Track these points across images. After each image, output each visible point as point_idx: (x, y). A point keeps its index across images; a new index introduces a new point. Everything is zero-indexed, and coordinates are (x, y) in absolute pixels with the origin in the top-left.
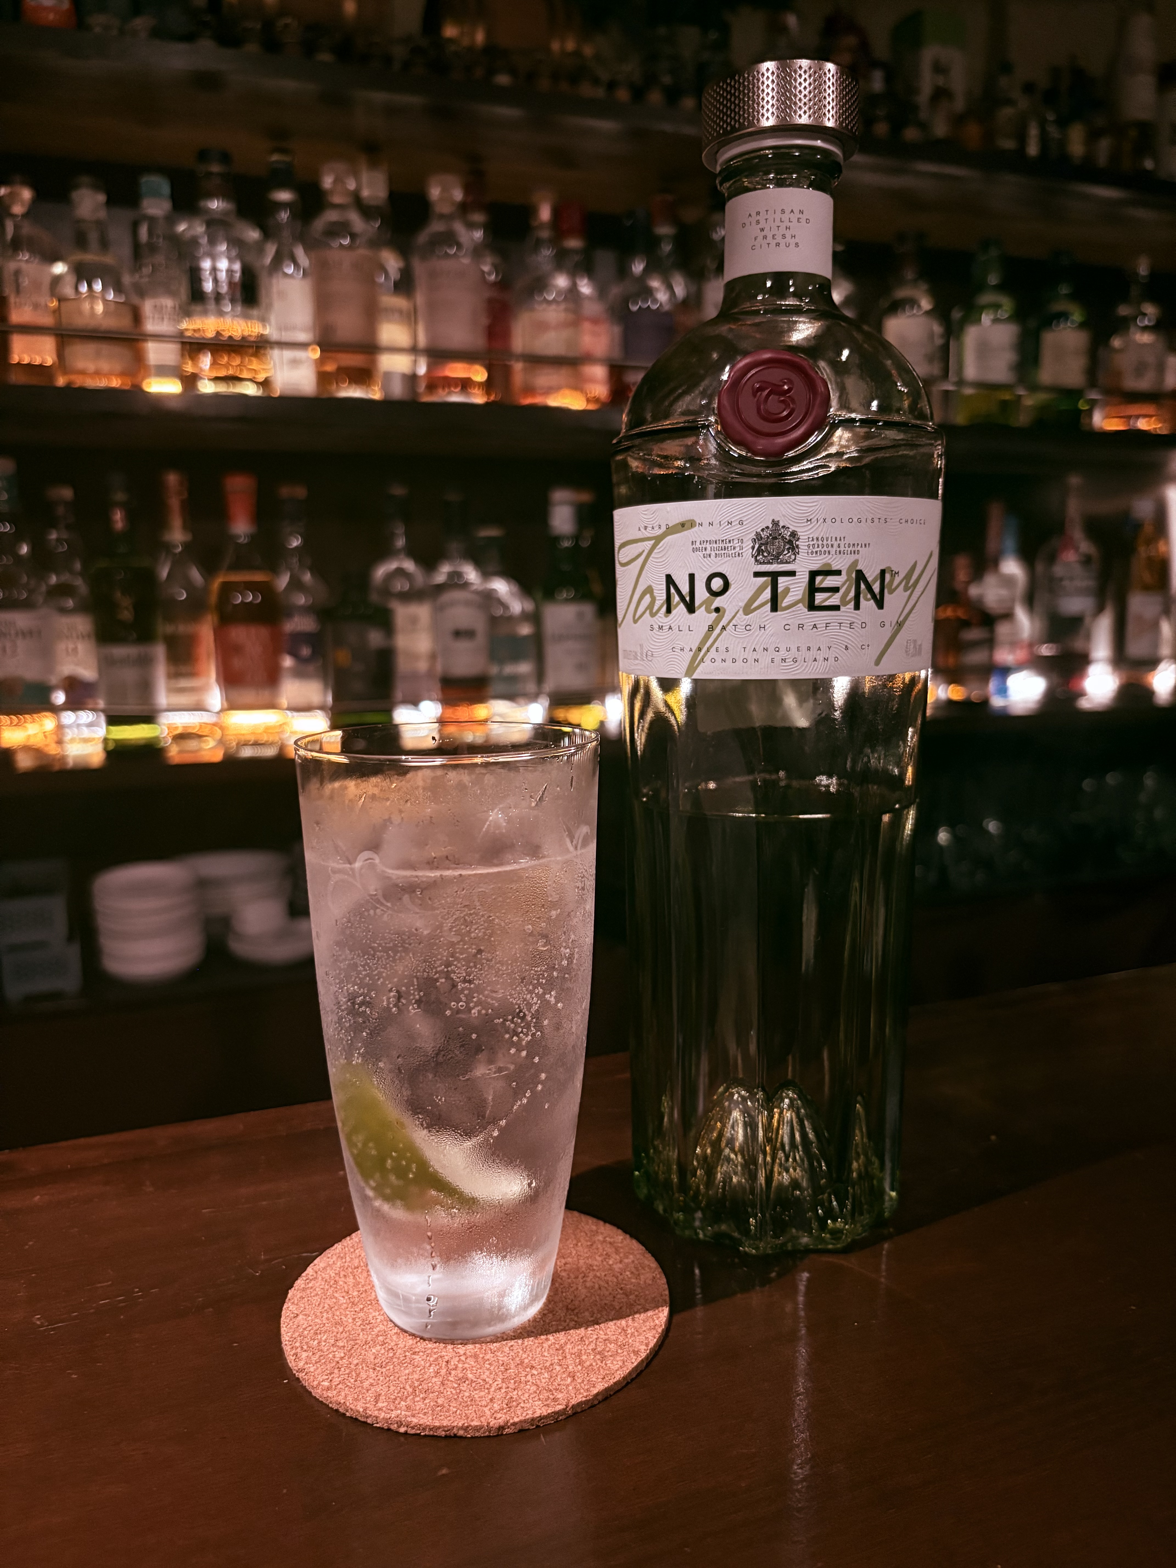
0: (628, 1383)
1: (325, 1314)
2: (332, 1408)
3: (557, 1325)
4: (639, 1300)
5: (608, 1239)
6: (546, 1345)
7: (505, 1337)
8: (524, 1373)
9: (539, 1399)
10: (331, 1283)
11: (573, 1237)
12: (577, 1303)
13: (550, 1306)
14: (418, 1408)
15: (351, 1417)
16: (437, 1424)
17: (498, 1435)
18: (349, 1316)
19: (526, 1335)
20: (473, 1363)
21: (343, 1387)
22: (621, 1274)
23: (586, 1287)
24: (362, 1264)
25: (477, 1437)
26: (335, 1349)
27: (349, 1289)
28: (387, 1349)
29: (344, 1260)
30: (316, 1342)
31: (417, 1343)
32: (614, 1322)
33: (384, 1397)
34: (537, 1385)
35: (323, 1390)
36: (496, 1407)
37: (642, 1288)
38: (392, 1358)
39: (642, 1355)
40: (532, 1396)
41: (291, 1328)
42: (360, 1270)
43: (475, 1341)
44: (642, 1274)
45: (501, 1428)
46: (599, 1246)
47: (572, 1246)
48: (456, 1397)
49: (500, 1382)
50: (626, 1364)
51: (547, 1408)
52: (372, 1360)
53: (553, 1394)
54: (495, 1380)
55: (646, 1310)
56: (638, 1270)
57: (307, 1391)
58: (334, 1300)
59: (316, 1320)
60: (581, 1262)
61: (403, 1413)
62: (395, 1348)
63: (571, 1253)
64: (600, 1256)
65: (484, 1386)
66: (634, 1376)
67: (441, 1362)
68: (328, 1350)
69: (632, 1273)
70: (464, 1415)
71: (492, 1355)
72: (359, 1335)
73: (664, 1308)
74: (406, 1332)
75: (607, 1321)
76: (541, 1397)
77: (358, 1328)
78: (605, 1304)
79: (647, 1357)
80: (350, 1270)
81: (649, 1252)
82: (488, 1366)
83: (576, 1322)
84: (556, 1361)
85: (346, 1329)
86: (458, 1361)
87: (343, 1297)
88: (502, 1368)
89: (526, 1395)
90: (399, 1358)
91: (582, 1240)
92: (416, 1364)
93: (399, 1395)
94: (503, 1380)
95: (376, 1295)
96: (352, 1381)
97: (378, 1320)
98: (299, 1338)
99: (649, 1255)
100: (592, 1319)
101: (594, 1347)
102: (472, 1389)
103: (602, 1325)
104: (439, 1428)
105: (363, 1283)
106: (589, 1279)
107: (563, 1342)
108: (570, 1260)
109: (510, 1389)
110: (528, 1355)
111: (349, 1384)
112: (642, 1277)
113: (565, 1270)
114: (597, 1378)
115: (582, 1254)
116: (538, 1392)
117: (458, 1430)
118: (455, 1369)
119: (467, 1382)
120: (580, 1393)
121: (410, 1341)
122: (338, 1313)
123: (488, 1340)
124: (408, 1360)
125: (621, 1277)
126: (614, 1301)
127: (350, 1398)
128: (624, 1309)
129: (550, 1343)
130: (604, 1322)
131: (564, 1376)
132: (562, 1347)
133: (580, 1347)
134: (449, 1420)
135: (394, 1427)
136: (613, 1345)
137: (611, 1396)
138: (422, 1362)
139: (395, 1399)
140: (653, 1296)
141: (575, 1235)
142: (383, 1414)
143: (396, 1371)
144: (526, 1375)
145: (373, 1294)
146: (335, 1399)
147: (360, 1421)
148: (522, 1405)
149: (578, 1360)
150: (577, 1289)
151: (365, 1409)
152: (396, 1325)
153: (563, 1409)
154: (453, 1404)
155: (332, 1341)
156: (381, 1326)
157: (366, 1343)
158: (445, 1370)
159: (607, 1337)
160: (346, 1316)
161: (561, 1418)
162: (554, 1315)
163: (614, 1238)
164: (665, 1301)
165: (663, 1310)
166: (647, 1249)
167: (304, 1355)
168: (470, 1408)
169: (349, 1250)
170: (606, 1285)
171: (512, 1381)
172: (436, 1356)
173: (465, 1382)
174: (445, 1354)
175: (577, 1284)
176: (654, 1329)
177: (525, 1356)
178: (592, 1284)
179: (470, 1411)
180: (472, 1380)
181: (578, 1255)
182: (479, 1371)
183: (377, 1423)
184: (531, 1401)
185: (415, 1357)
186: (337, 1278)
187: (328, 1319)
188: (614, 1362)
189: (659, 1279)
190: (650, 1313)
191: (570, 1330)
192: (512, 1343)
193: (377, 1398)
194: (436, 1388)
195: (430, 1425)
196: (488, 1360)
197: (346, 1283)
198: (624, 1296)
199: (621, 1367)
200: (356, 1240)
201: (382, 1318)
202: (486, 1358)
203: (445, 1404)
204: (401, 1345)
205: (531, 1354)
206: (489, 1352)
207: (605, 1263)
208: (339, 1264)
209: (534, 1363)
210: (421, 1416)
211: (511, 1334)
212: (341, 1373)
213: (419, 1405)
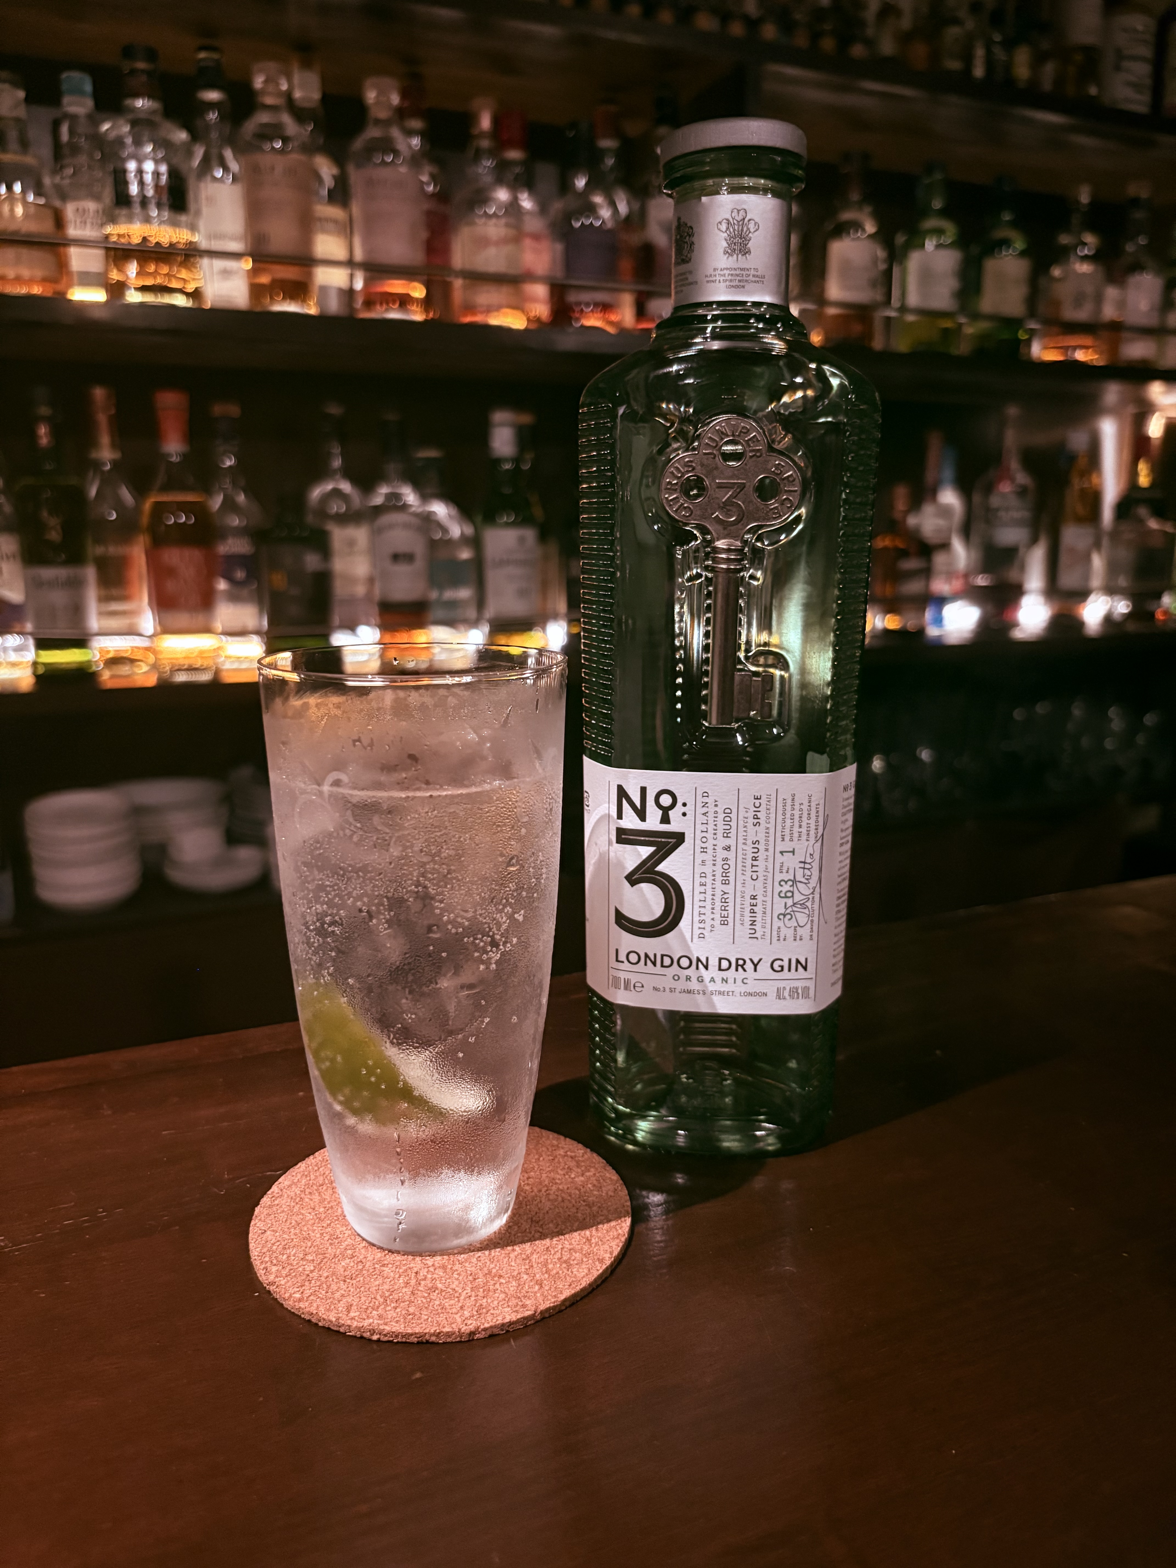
0: (593, 1290)
1: (292, 1230)
2: (304, 1319)
3: (523, 1236)
4: (602, 1211)
5: (569, 1153)
6: (512, 1255)
7: (472, 1249)
8: (492, 1282)
9: (509, 1306)
10: (297, 1201)
11: (534, 1151)
13: (515, 1219)
14: (389, 1317)
15: (323, 1327)
16: (410, 1331)
17: (469, 1341)
18: (316, 1231)
19: (492, 1246)
20: (441, 1274)
21: (315, 1299)
22: (583, 1187)
23: (549, 1200)
24: (327, 1182)
25: (449, 1343)
26: (304, 1263)
27: (315, 1206)
28: (356, 1262)
29: (308, 1178)
30: (285, 1256)
31: (385, 1255)
32: (579, 1232)
33: (356, 1307)
34: (505, 1293)
35: (295, 1302)
36: (467, 1314)
37: (605, 1201)
38: (361, 1270)
39: (606, 1262)
40: (501, 1303)
41: (259, 1243)
42: (325, 1188)
43: (443, 1253)
44: (604, 1186)
45: (472, 1333)
46: (561, 1160)
47: (534, 1161)
48: (426, 1305)
49: (469, 1291)
50: (591, 1271)
51: (516, 1314)
52: (342, 1273)
53: (521, 1301)
54: (464, 1289)
55: (609, 1221)
56: (599, 1183)
57: (278, 1302)
58: (302, 1217)
59: (284, 1236)
60: (544, 1175)
61: (376, 1321)
62: (364, 1261)
63: (532, 1168)
64: (561, 1170)
65: (454, 1295)
66: (599, 1282)
67: (410, 1273)
68: (297, 1264)
69: (594, 1186)
70: (435, 1322)
71: (460, 1266)
72: (327, 1249)
73: (627, 1218)
74: (374, 1245)
75: (571, 1231)
76: (510, 1304)
77: (326, 1242)
78: (569, 1215)
79: (612, 1264)
80: (315, 1187)
81: (610, 1165)
82: (457, 1276)
83: (541, 1233)
84: (523, 1270)
85: (314, 1244)
86: (427, 1272)
87: (309, 1213)
88: (471, 1278)
89: (496, 1303)
90: (368, 1271)
91: (543, 1154)
92: (385, 1276)
93: (371, 1305)
94: (472, 1289)
95: (343, 1212)
96: (324, 1292)
97: (346, 1235)
98: (268, 1253)
99: (609, 1168)
100: (557, 1230)
101: (560, 1256)
102: (442, 1298)
103: (567, 1236)
104: (412, 1335)
105: (329, 1200)
106: (552, 1192)
107: (528, 1252)
108: (531, 1174)
109: (479, 1297)
110: (496, 1265)
111: (320, 1295)
112: (603, 1189)
114: (564, 1285)
115: (544, 1168)
116: (507, 1299)
117: (430, 1336)
118: (425, 1279)
119: (437, 1292)
120: (548, 1300)
121: (379, 1255)
122: (305, 1229)
123: (456, 1251)
124: (377, 1272)
125: (582, 1190)
126: (577, 1212)
127: (322, 1309)
128: (588, 1220)
129: (516, 1253)
130: (569, 1233)
131: (531, 1284)
132: (528, 1257)
133: (546, 1257)
134: (421, 1328)
135: (367, 1335)
136: (578, 1254)
137: (577, 1301)
138: (392, 1274)
139: (367, 1309)
140: (615, 1207)
141: (537, 1150)
142: (355, 1323)
143: (366, 1282)
144: (495, 1284)
145: (340, 1210)
146: (307, 1310)
147: (333, 1330)
148: (492, 1311)
149: (544, 1269)
150: (541, 1202)
151: (338, 1319)
152: (364, 1239)
153: (532, 1315)
154: (425, 1312)
155: (301, 1256)
156: (349, 1240)
157: (335, 1257)
158: (415, 1281)
159: (572, 1247)
160: (314, 1231)
161: (529, 1323)
162: (519, 1227)
163: (575, 1152)
164: (627, 1211)
165: (625, 1221)
166: (607, 1162)
167: (274, 1269)
168: (442, 1315)
169: (313, 1168)
170: (569, 1198)
171: (481, 1290)
172: (405, 1268)
173: (434, 1291)
174: (414, 1265)
175: (540, 1197)
176: (617, 1238)
177: (492, 1266)
178: (556, 1197)
179: (442, 1318)
180: (441, 1290)
181: (541, 1170)
182: (448, 1281)
183: (350, 1332)
184: (500, 1308)
185: (384, 1269)
186: (303, 1196)
187: (295, 1234)
188: (581, 1270)
189: (621, 1191)
190: (613, 1223)
191: (535, 1240)
192: (480, 1254)
193: (349, 1308)
194: (407, 1298)
195: (402, 1333)
196: (457, 1270)
197: (312, 1200)
198: (587, 1208)
199: (587, 1275)
200: (320, 1158)
201: (350, 1232)
202: (454, 1268)
203: (416, 1313)
204: (370, 1258)
205: (498, 1264)
206: (457, 1263)
207: (567, 1177)
208: (303, 1181)
209: (501, 1272)
210: (393, 1324)
211: (478, 1245)
212: (312, 1285)
213: (391, 1314)
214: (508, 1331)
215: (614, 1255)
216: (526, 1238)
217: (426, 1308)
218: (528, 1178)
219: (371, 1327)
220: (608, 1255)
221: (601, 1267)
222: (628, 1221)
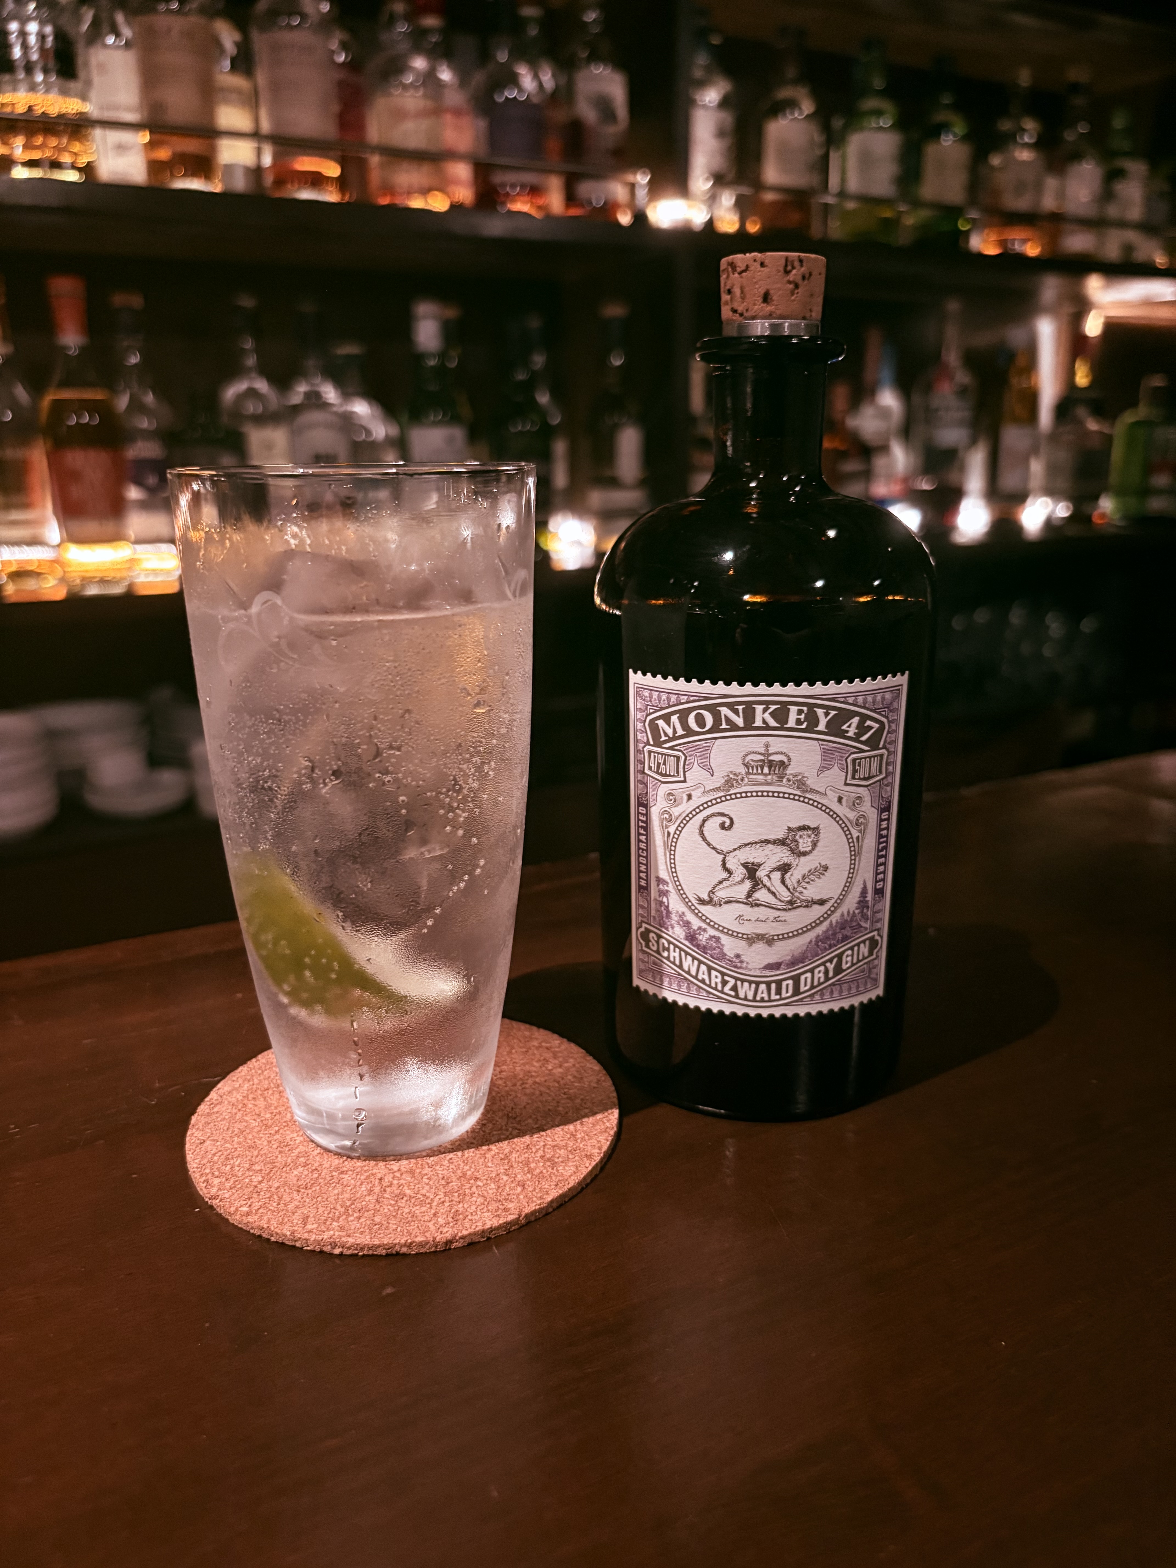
0: (583, 1189)
1: (236, 1139)
2: (254, 1235)
3: (499, 1135)
4: (585, 1103)
5: (544, 1044)
6: (489, 1156)
7: (443, 1150)
8: (468, 1186)
9: (488, 1211)
10: (240, 1107)
12: (518, 1110)
13: (489, 1116)
14: (353, 1227)
15: (277, 1242)
16: (377, 1242)
17: (445, 1250)
18: (263, 1139)
19: (465, 1147)
20: (409, 1179)
21: (265, 1212)
22: (563, 1079)
23: (525, 1094)
24: (272, 1085)
25: (422, 1253)
26: (251, 1173)
27: (260, 1112)
28: (310, 1170)
29: (251, 1083)
30: (228, 1167)
31: (343, 1162)
32: (562, 1127)
33: (313, 1219)
34: (484, 1196)
35: (242, 1216)
36: (441, 1221)
37: (588, 1092)
38: (317, 1178)
39: (595, 1158)
40: (480, 1208)
41: (198, 1154)
42: (270, 1092)
43: (409, 1156)
44: (586, 1077)
45: (449, 1242)
46: (536, 1052)
47: (505, 1053)
48: (394, 1214)
49: (442, 1196)
50: (579, 1169)
51: (498, 1219)
52: (295, 1182)
53: (503, 1205)
54: (436, 1194)
55: (594, 1114)
56: (580, 1074)
57: (223, 1218)
58: (245, 1124)
59: (226, 1145)
60: (518, 1069)
61: (337, 1233)
62: (319, 1168)
63: (505, 1061)
64: (537, 1062)
65: (425, 1201)
66: (589, 1181)
67: (373, 1180)
68: (243, 1174)
69: (575, 1077)
70: (406, 1231)
71: (430, 1169)
72: (277, 1157)
73: (614, 1110)
74: (330, 1151)
75: (553, 1127)
76: (490, 1208)
77: (274, 1150)
78: (549, 1110)
79: (602, 1159)
80: (259, 1092)
81: (591, 1055)
82: (427, 1181)
83: (519, 1130)
84: (502, 1171)
85: (262, 1152)
86: (393, 1178)
87: (254, 1120)
88: (443, 1182)
89: (473, 1208)
90: (325, 1179)
91: (517, 1046)
92: (345, 1183)
93: (330, 1216)
94: (445, 1194)
95: (293, 1115)
96: (275, 1204)
97: (298, 1142)
98: (208, 1164)
99: (590, 1058)
100: (537, 1126)
101: (542, 1153)
102: (411, 1205)
103: (548, 1132)
104: (379, 1246)
105: (276, 1105)
106: (528, 1086)
107: (507, 1151)
108: (505, 1067)
109: (454, 1203)
111: (271, 1208)
112: (585, 1080)
113: (501, 1078)
114: (550, 1185)
115: (517, 1061)
116: (486, 1203)
117: (401, 1247)
118: (391, 1186)
119: (405, 1198)
120: (533, 1202)
121: (336, 1161)
122: (250, 1137)
123: (424, 1154)
124: (336, 1180)
125: (562, 1082)
126: (558, 1106)
127: (274, 1223)
128: (570, 1114)
129: (493, 1153)
130: (551, 1129)
131: (513, 1185)
132: (506, 1156)
133: (526, 1155)
134: (390, 1238)
135: (327, 1249)
137: (566, 1202)
138: (352, 1181)
139: (326, 1220)
140: (600, 1099)
142: (314, 1236)
143: (323, 1192)
144: (470, 1188)
145: (289, 1115)
146: (256, 1224)
147: (288, 1245)
148: (470, 1217)
149: (526, 1169)
150: (516, 1096)
151: (293, 1233)
152: (318, 1145)
153: (516, 1219)
154: (392, 1221)
155: (247, 1166)
156: (301, 1147)
157: (286, 1165)
158: (379, 1188)
159: (555, 1143)
160: (260, 1139)
161: (513, 1228)
162: (494, 1124)
163: (550, 1043)
164: (613, 1102)
165: (612, 1113)
166: (587, 1052)
167: (216, 1181)
168: (412, 1224)
169: (256, 1072)
170: (548, 1091)
171: (456, 1194)
172: (367, 1174)
173: (402, 1198)
174: (377, 1171)
175: (516, 1092)
176: (605, 1132)
177: (467, 1168)
178: (532, 1091)
179: (413, 1227)
180: (410, 1196)
181: (514, 1062)
182: (417, 1186)
183: (308, 1246)
184: (479, 1213)
185: (343, 1176)
186: (245, 1102)
187: (239, 1143)
188: (567, 1168)
189: (604, 1081)
190: (599, 1116)
191: (513, 1138)
192: (451, 1155)
193: (305, 1220)
194: (371, 1206)
195: (368, 1245)
196: (427, 1174)
197: (256, 1106)
198: (568, 1101)
199: (575, 1173)
200: (264, 1061)
201: (302, 1138)
202: (424, 1172)
203: (383, 1222)
204: (326, 1165)
205: (473, 1166)
206: (427, 1166)
207: (544, 1069)
208: (246, 1086)
209: (477, 1174)
210: (357, 1235)
211: (449, 1146)
212: (261, 1197)
213: (355, 1225)
214: (489, 1238)
215: (603, 1151)
216: (503, 1137)
217: (394, 1216)
218: (501, 1072)
219: (332, 1240)
220: (597, 1151)
221: (590, 1164)
222: (616, 1113)
